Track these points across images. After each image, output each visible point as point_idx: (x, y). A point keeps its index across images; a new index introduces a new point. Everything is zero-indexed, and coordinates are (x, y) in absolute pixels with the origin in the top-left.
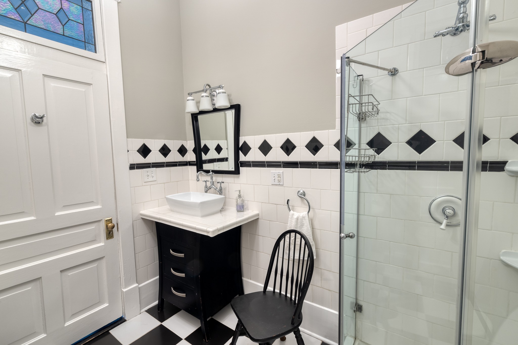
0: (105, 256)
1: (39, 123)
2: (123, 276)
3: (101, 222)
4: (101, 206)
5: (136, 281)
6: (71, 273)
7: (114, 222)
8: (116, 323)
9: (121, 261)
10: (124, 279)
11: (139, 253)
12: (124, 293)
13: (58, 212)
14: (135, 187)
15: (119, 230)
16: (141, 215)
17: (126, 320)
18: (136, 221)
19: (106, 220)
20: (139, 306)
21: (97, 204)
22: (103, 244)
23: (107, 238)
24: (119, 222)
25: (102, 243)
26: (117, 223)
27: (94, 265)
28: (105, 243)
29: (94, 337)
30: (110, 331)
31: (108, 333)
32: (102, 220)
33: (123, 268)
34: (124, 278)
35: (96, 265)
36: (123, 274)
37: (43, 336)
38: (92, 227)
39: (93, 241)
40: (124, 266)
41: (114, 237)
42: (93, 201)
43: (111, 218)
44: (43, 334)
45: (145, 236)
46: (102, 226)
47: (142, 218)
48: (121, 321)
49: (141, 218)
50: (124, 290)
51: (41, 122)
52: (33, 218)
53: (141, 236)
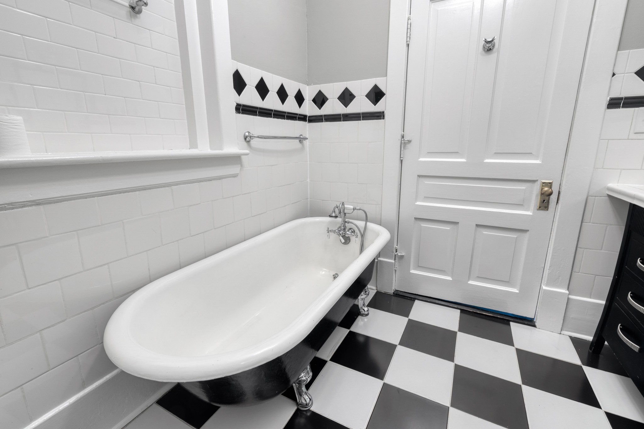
0: (529, 230)
1: (490, 49)
2: (548, 268)
3: (536, 183)
4: (540, 161)
5: (567, 287)
6: (486, 232)
7: (555, 189)
8: (522, 320)
9: (551, 247)
10: (549, 274)
11: (586, 249)
12: (543, 291)
13: (488, 158)
14: (609, 140)
15: (560, 201)
16: (609, 189)
17: (536, 326)
18: (594, 197)
19: (543, 183)
20: (562, 322)
21: (537, 158)
22: (531, 214)
23: (540, 208)
24: (562, 190)
25: (529, 212)
26: (559, 192)
27: (513, 235)
28: (533, 214)
29: (492, 315)
30: (511, 323)
31: (507, 323)
32: (537, 180)
33: (550, 257)
34: (549, 271)
35: (516, 236)
36: (549, 266)
37: (449, 278)
38: (522, 187)
39: (519, 205)
40: (552, 255)
41: (549, 210)
42: (531, 153)
43: (551, 181)
44: (450, 277)
45: (606, 228)
46: (536, 189)
47: (609, 196)
48: (529, 323)
49: (607, 196)
50: (544, 287)
51: (491, 47)
52: (464, 160)
53: (597, 223)
